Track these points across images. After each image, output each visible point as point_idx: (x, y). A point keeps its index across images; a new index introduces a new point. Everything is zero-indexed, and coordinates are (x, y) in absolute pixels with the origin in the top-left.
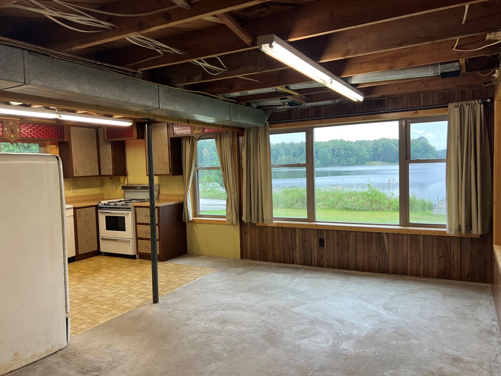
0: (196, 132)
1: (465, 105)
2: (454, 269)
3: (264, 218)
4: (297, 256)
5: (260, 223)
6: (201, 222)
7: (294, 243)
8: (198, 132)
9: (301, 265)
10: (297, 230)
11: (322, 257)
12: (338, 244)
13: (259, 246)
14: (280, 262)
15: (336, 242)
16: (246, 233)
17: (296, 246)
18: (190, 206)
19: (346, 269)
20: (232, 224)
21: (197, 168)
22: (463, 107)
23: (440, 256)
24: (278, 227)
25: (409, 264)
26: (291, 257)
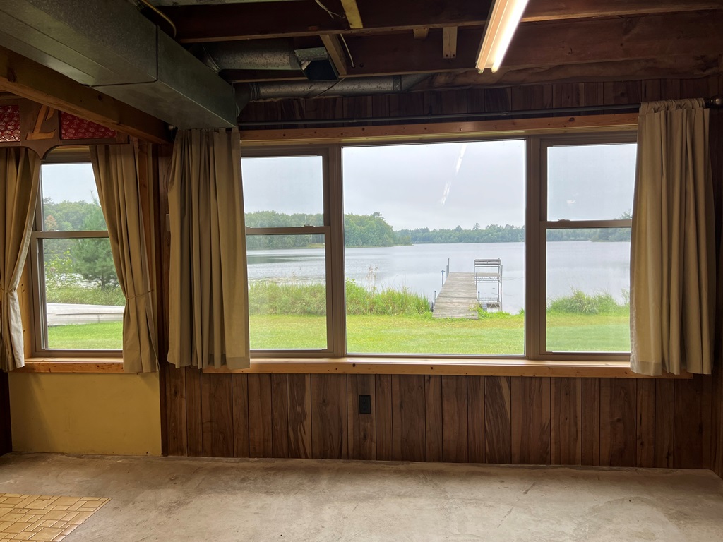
0: (37, 135)
1: (673, 108)
2: (642, 444)
3: (228, 355)
4: (307, 438)
5: (217, 367)
6: (50, 370)
7: (299, 409)
8: (43, 136)
9: (316, 458)
10: (307, 379)
11: (365, 437)
12: (401, 406)
13: (211, 421)
14: (265, 455)
15: (397, 402)
16: (176, 393)
17: (303, 416)
18: (18, 331)
19: (420, 461)
20: (140, 372)
21: (38, 234)
22: (671, 112)
23: (616, 419)
24: (259, 374)
25: (553, 441)
26: (292, 440)
